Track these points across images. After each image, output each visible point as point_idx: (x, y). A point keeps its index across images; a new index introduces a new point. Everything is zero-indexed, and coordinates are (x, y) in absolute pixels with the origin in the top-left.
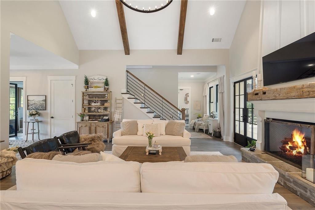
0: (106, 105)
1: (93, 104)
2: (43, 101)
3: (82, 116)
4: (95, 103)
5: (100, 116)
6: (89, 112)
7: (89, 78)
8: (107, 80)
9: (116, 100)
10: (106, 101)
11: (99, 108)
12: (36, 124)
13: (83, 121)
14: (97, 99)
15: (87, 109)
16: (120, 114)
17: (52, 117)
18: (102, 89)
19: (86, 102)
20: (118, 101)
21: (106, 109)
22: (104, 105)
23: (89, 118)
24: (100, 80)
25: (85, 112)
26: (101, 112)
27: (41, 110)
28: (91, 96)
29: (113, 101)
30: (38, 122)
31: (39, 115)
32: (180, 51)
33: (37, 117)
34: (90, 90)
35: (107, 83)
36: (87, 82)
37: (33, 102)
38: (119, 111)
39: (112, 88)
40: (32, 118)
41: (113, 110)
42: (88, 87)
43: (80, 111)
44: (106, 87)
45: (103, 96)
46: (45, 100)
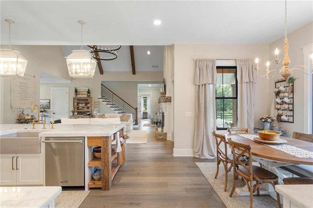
0: (88, 105)
1: (80, 105)
2: (48, 103)
3: (73, 112)
4: (81, 104)
5: (84, 112)
6: (77, 110)
7: (78, 89)
8: (89, 90)
9: (95, 102)
10: (88, 103)
11: (84, 107)
12: (44, 117)
13: (74, 115)
14: (82, 102)
15: (76, 108)
16: (97, 111)
17: (54, 113)
18: (86, 96)
19: (76, 104)
20: (96, 103)
21: (88, 108)
22: (87, 106)
23: (78, 114)
24: (85, 90)
25: (75, 109)
26: (85, 110)
27: (46, 108)
28: (79, 100)
29: (93, 103)
30: (45, 116)
31: (46, 112)
32: (134, 72)
33: (44, 113)
34: (78, 96)
35: (89, 92)
36: (76, 91)
37: (42, 104)
38: (96, 109)
39: (92, 95)
40: (41, 113)
41: (93, 109)
42: (77, 94)
43: (72, 109)
44: (88, 94)
45: (87, 100)
46: (49, 103)
